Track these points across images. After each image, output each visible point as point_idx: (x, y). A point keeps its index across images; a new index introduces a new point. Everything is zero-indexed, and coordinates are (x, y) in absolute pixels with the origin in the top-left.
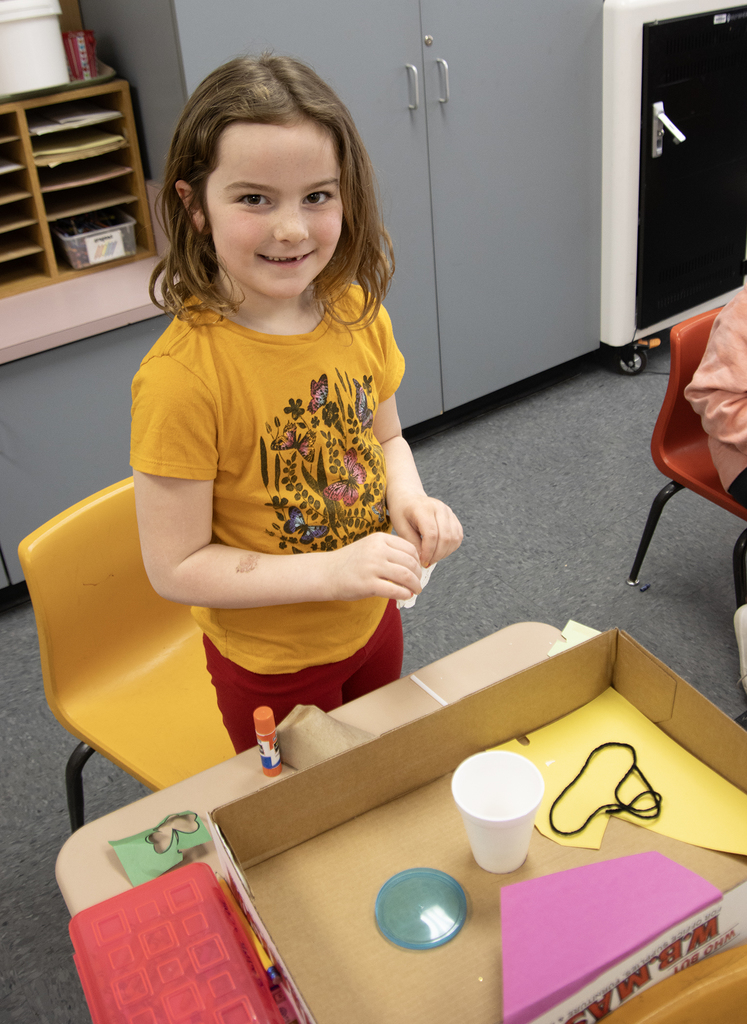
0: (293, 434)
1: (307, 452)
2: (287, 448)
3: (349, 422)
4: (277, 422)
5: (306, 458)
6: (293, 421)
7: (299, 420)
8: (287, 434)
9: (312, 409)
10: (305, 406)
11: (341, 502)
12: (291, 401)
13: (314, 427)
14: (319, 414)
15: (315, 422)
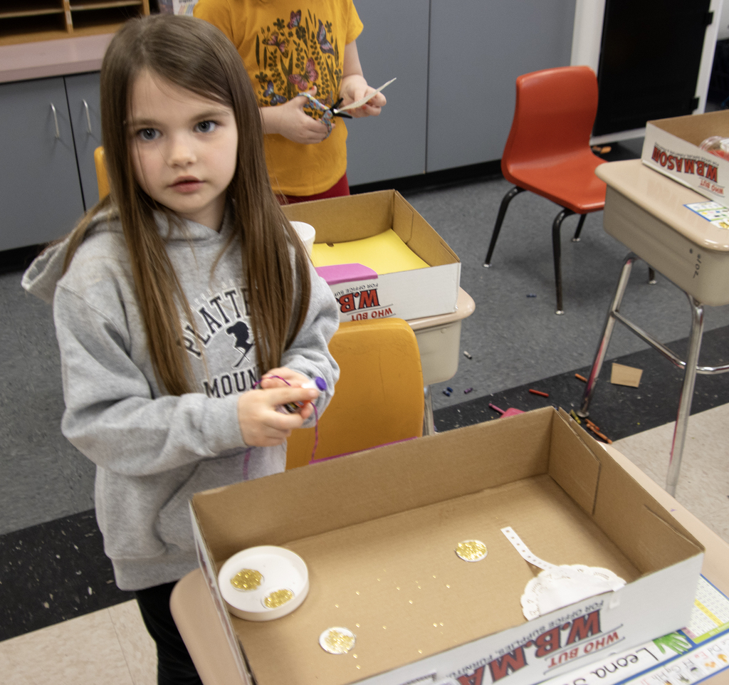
0: (277, 38)
1: (283, 50)
2: (272, 44)
3: (312, 41)
4: (269, 29)
5: (283, 54)
6: (277, 30)
7: (281, 31)
8: (273, 37)
9: (289, 26)
10: (286, 24)
11: (296, 86)
12: (278, 20)
13: (290, 37)
14: (294, 31)
15: (291, 34)
